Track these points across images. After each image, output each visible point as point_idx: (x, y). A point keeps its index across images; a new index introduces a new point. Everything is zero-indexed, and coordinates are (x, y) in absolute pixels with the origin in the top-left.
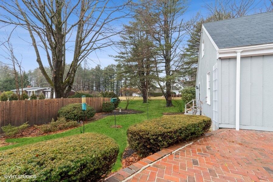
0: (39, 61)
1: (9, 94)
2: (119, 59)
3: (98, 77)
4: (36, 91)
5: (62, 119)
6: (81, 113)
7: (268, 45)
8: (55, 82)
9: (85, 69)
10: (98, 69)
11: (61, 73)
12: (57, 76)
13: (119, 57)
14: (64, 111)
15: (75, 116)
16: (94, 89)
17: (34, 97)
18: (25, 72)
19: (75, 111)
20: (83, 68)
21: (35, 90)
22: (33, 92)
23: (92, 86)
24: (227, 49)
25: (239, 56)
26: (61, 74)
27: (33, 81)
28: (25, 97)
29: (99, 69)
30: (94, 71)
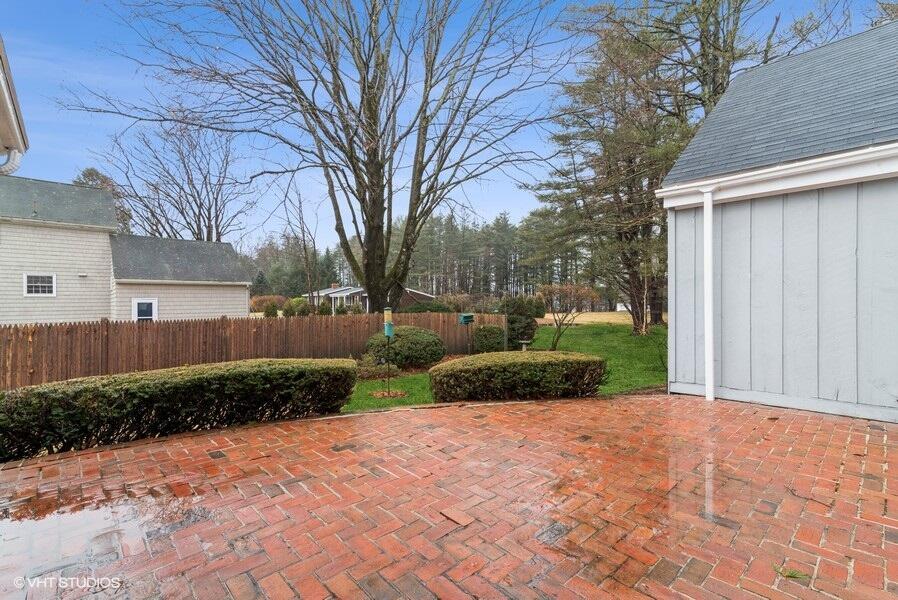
0: (340, 229)
1: (299, 303)
2: (550, 192)
3: (502, 252)
4: (347, 297)
5: (368, 358)
6: (409, 348)
7: (797, 164)
8: (368, 277)
9: (465, 229)
10: (502, 225)
11: (379, 252)
12: (371, 261)
13: (549, 185)
14: (376, 342)
15: (397, 354)
16: (493, 289)
17: (341, 311)
18: (328, 250)
19: (396, 344)
20: (460, 227)
21: (344, 295)
22: (342, 298)
23: (487, 282)
24: (676, 187)
25: (708, 201)
26: (381, 256)
27: (345, 271)
28: (325, 310)
29: (506, 225)
30: (490, 234)
